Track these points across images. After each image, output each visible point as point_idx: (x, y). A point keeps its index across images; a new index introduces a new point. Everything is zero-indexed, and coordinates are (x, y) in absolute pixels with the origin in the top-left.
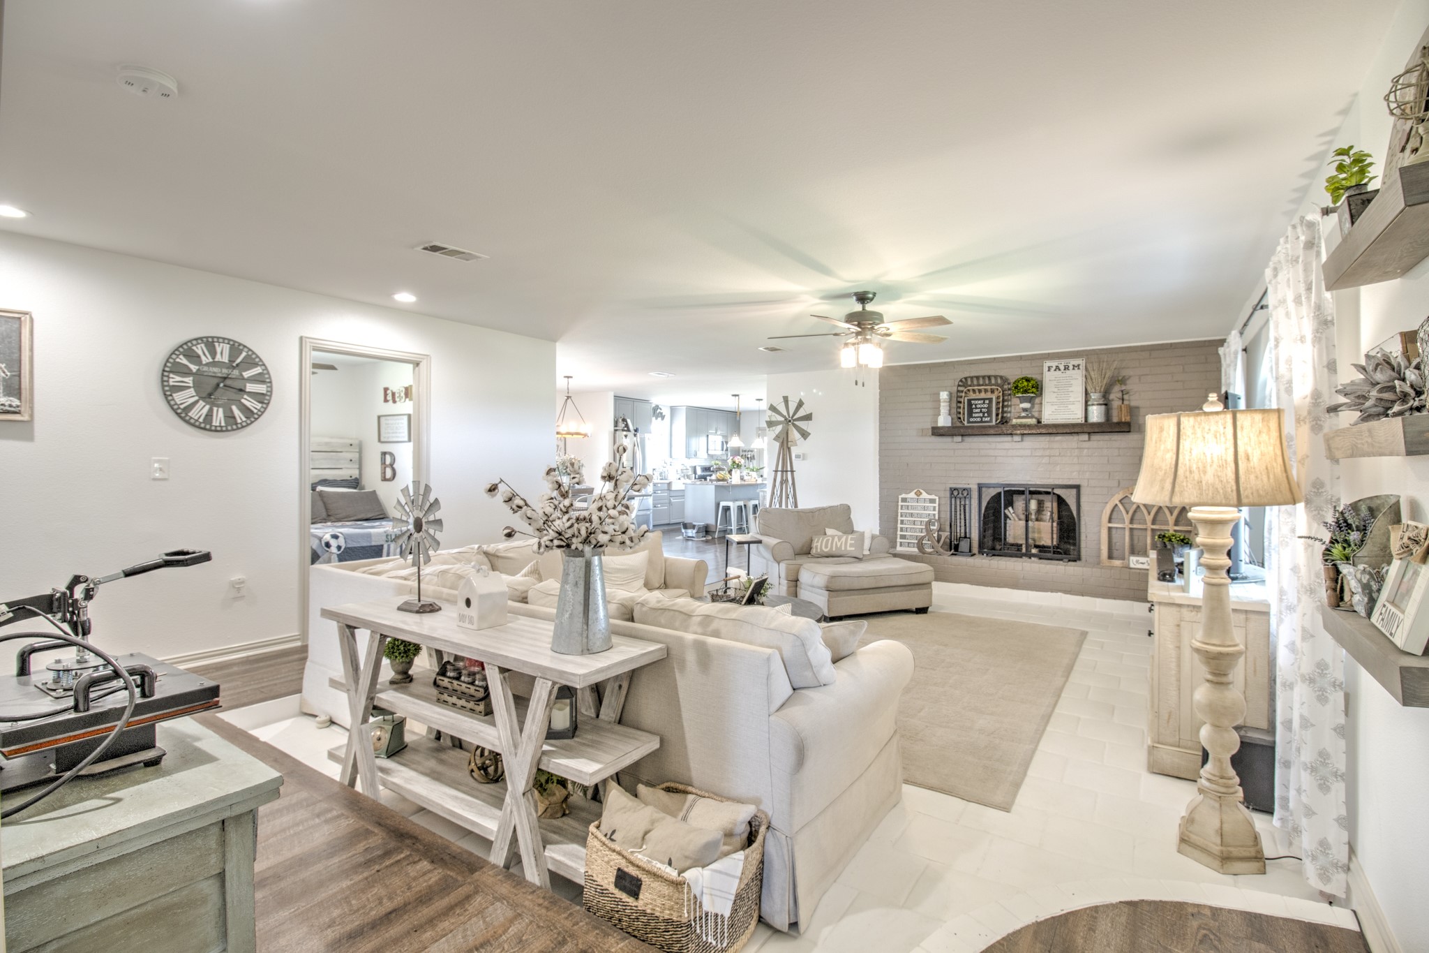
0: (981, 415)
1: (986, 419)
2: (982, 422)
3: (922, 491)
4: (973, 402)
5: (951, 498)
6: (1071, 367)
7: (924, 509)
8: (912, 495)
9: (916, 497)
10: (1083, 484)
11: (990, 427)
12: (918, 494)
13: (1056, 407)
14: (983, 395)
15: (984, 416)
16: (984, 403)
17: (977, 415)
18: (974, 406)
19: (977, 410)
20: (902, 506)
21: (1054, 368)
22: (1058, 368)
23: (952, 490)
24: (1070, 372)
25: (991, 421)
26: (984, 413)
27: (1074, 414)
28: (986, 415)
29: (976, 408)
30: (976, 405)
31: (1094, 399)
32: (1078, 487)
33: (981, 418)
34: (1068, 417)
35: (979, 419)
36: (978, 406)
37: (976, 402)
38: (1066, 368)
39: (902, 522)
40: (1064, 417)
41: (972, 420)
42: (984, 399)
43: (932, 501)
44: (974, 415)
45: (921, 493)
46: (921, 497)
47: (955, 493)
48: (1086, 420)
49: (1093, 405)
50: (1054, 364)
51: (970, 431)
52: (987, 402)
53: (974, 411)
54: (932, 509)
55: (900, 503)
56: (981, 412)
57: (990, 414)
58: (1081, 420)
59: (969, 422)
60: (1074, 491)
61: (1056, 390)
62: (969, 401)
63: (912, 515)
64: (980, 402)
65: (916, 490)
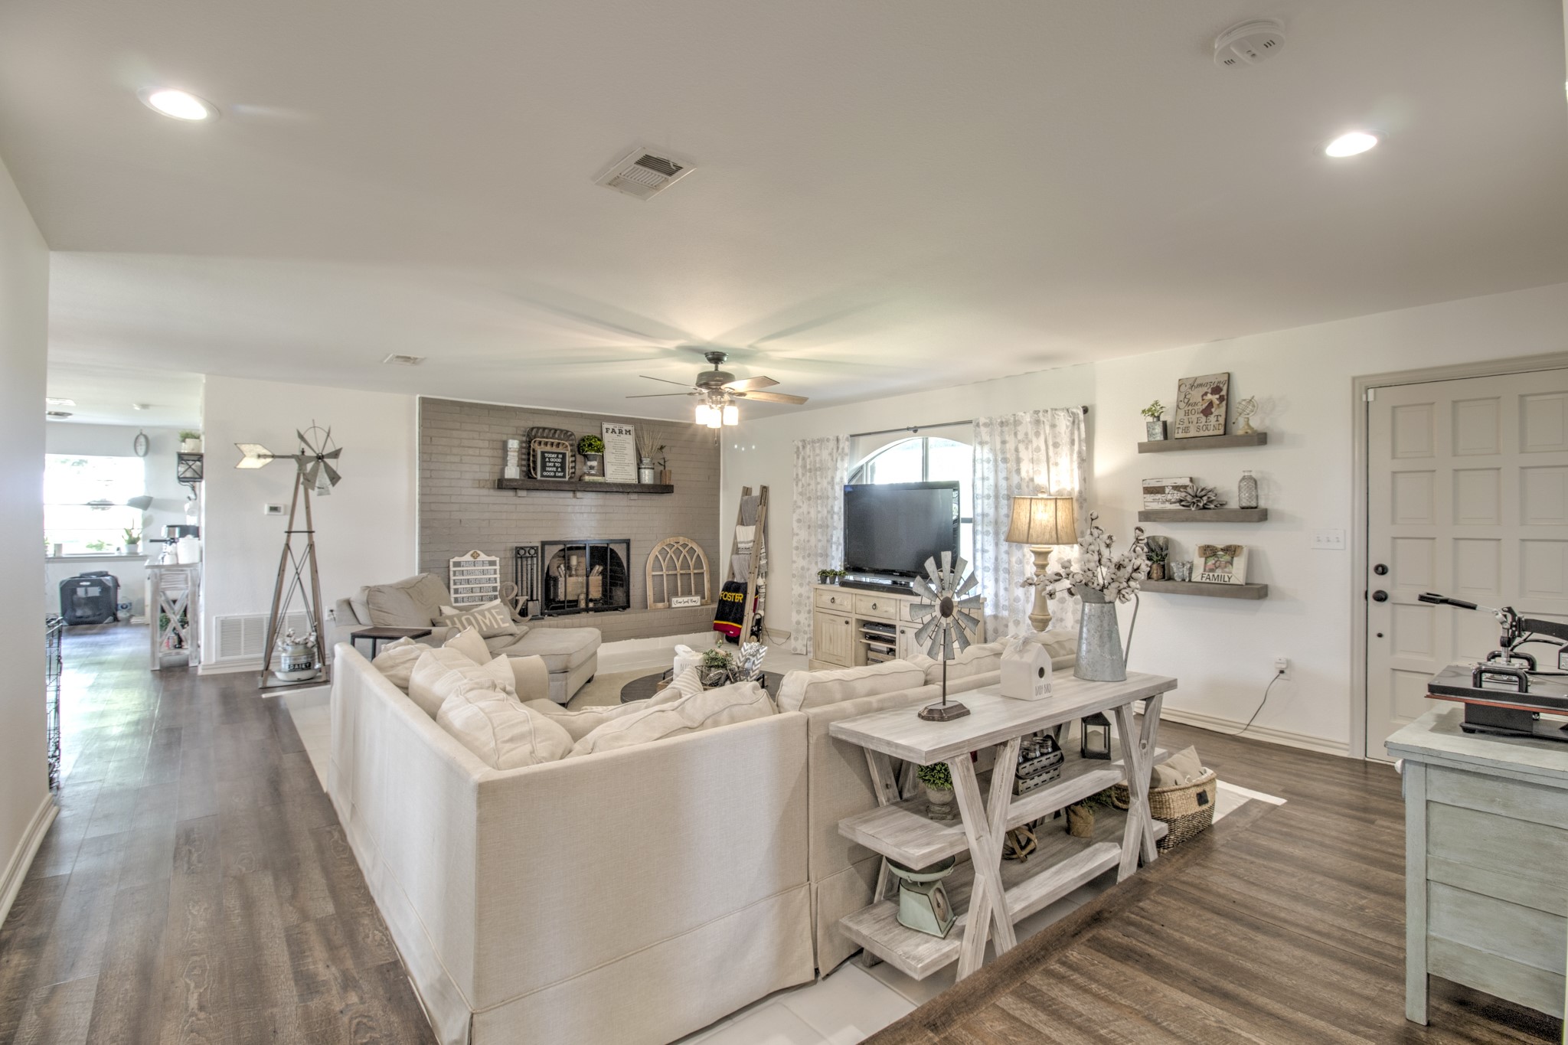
0: (555, 469)
1: (560, 474)
2: (555, 476)
3: (479, 552)
4: (546, 455)
5: (517, 558)
6: (624, 432)
7: (483, 572)
8: (468, 557)
9: (472, 559)
10: (632, 538)
11: (565, 482)
12: (473, 556)
13: (615, 467)
14: (554, 449)
15: (557, 471)
16: (557, 457)
17: (550, 469)
18: (547, 460)
19: (551, 464)
20: (455, 572)
21: (611, 430)
22: (613, 431)
23: (518, 550)
24: (623, 436)
25: (564, 476)
26: (557, 468)
27: (630, 477)
28: (559, 470)
29: (550, 462)
30: (549, 458)
31: (647, 464)
32: (628, 542)
33: (555, 472)
34: (626, 477)
35: (552, 474)
36: (552, 460)
37: (550, 455)
38: (621, 432)
39: (456, 591)
40: (624, 477)
41: (545, 474)
42: (558, 453)
43: (492, 563)
44: (547, 469)
45: (479, 555)
46: (478, 559)
47: (522, 552)
48: (639, 482)
49: (645, 468)
50: (611, 426)
51: (546, 486)
52: (560, 456)
53: (548, 464)
54: (492, 572)
55: (452, 569)
56: (554, 466)
57: (563, 469)
58: (635, 482)
59: (542, 476)
60: (624, 546)
61: (614, 451)
62: (543, 453)
63: (468, 581)
64: (553, 456)
65: (471, 552)
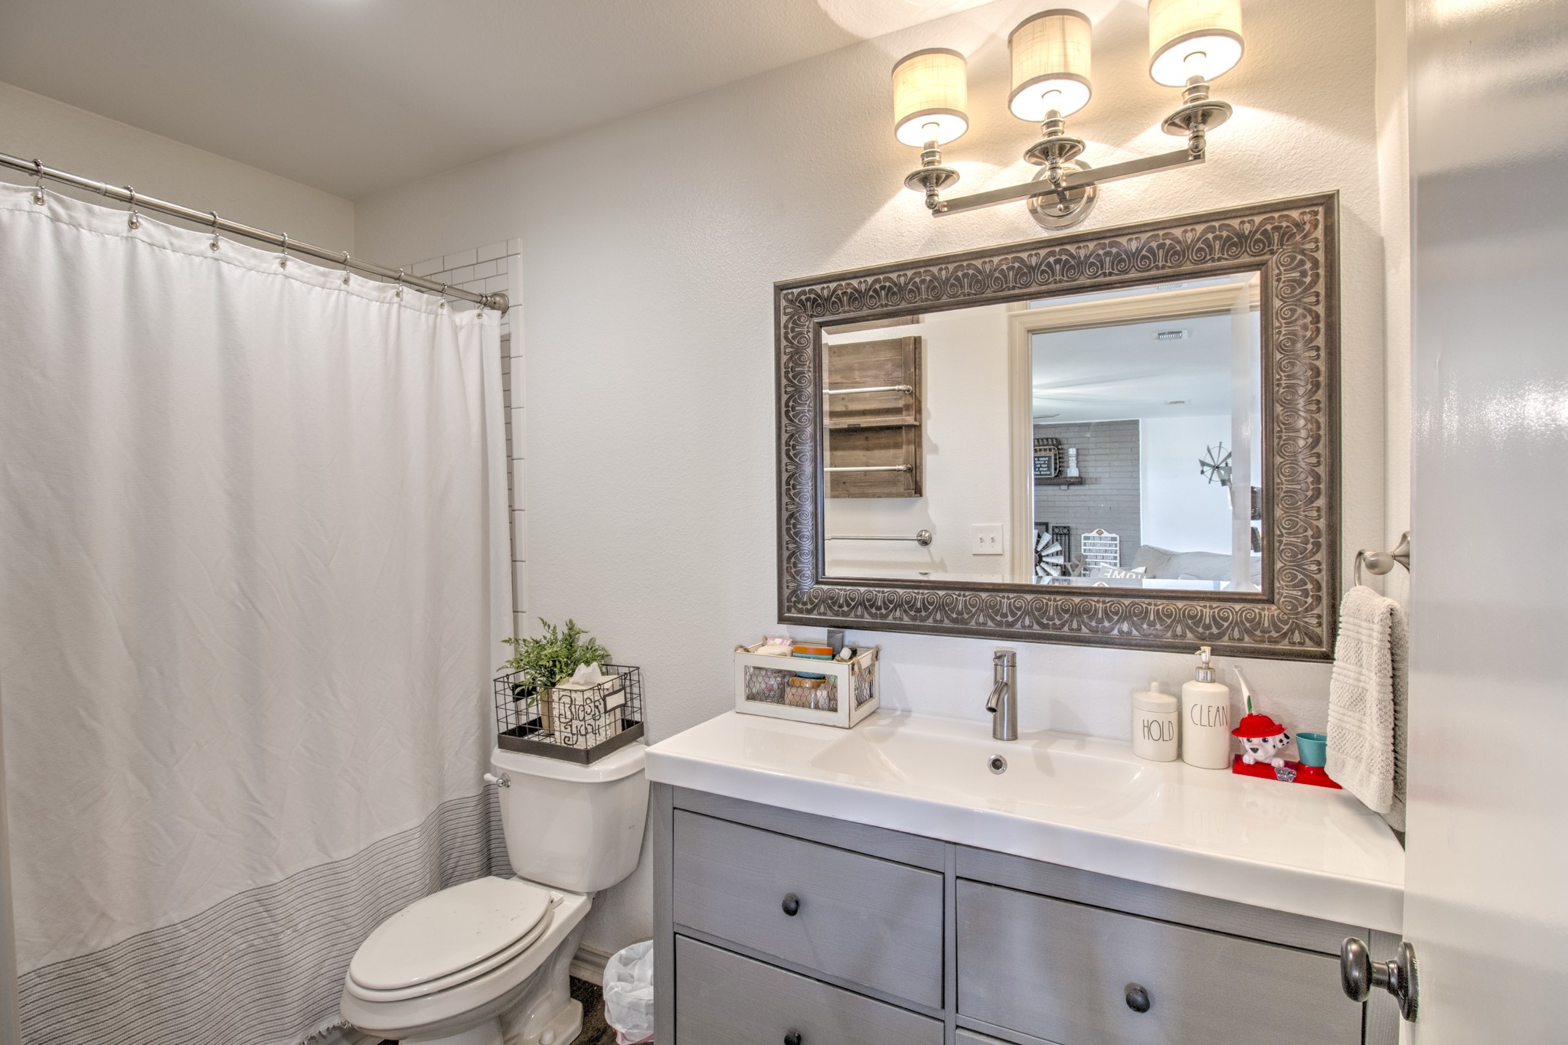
0: (1041, 469)
8: (1094, 534)
9: (1098, 535)
36: (1045, 462)
45: (1103, 533)
46: (1103, 535)
65: (1097, 530)
